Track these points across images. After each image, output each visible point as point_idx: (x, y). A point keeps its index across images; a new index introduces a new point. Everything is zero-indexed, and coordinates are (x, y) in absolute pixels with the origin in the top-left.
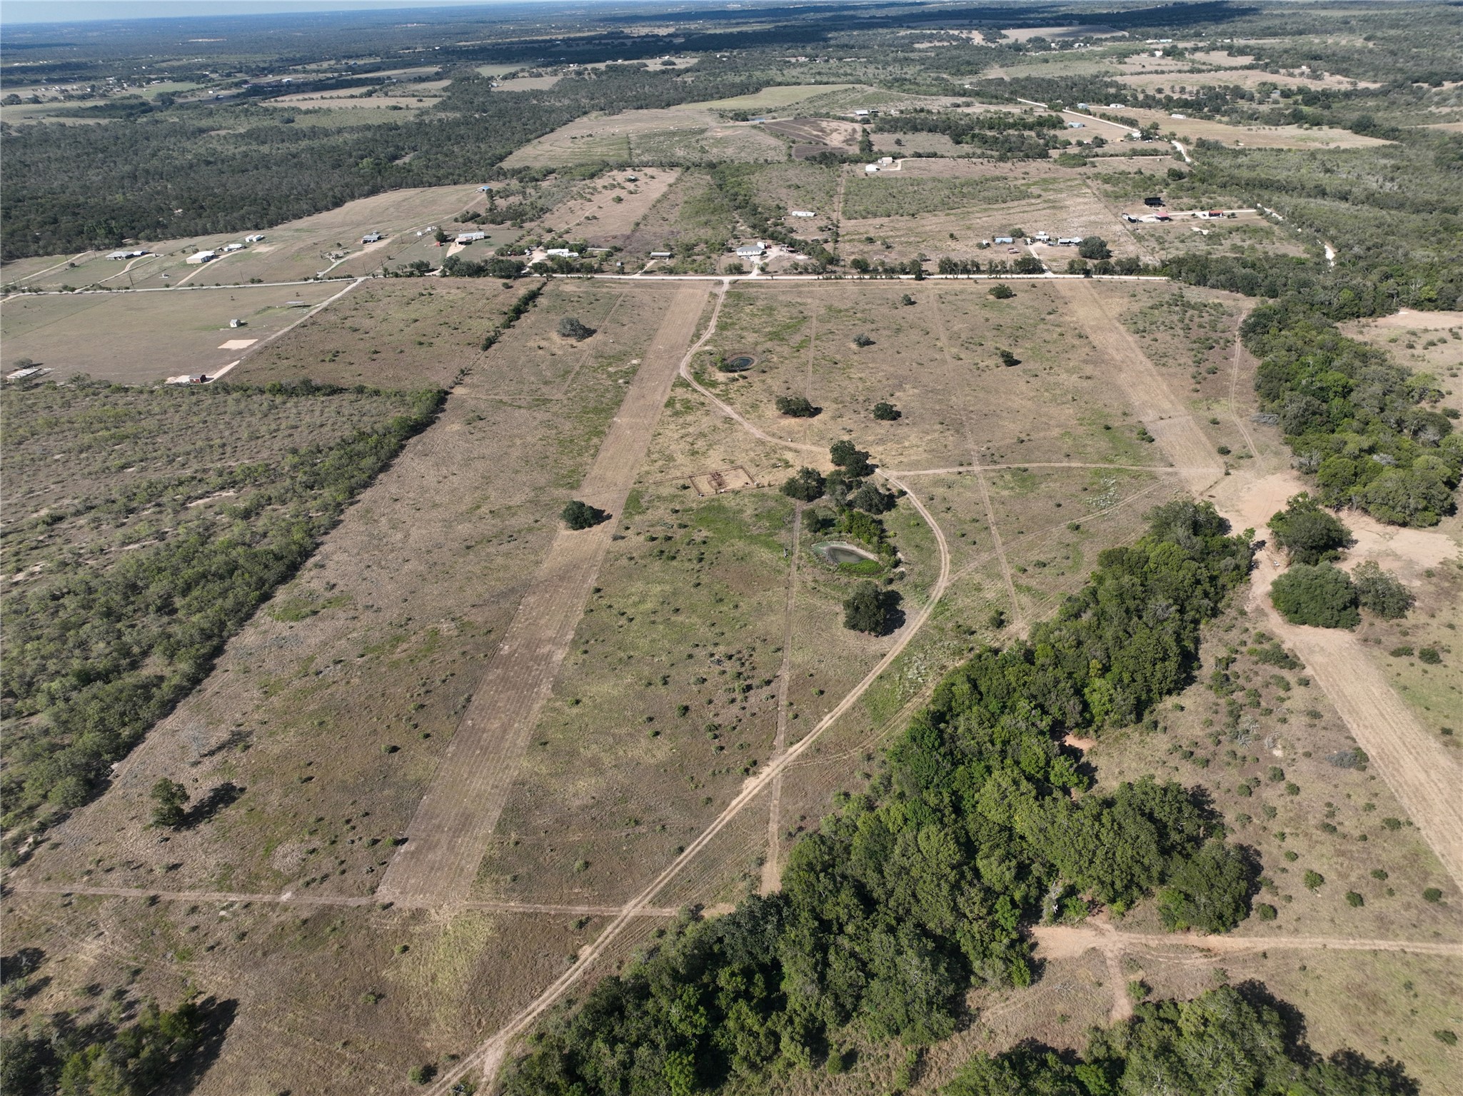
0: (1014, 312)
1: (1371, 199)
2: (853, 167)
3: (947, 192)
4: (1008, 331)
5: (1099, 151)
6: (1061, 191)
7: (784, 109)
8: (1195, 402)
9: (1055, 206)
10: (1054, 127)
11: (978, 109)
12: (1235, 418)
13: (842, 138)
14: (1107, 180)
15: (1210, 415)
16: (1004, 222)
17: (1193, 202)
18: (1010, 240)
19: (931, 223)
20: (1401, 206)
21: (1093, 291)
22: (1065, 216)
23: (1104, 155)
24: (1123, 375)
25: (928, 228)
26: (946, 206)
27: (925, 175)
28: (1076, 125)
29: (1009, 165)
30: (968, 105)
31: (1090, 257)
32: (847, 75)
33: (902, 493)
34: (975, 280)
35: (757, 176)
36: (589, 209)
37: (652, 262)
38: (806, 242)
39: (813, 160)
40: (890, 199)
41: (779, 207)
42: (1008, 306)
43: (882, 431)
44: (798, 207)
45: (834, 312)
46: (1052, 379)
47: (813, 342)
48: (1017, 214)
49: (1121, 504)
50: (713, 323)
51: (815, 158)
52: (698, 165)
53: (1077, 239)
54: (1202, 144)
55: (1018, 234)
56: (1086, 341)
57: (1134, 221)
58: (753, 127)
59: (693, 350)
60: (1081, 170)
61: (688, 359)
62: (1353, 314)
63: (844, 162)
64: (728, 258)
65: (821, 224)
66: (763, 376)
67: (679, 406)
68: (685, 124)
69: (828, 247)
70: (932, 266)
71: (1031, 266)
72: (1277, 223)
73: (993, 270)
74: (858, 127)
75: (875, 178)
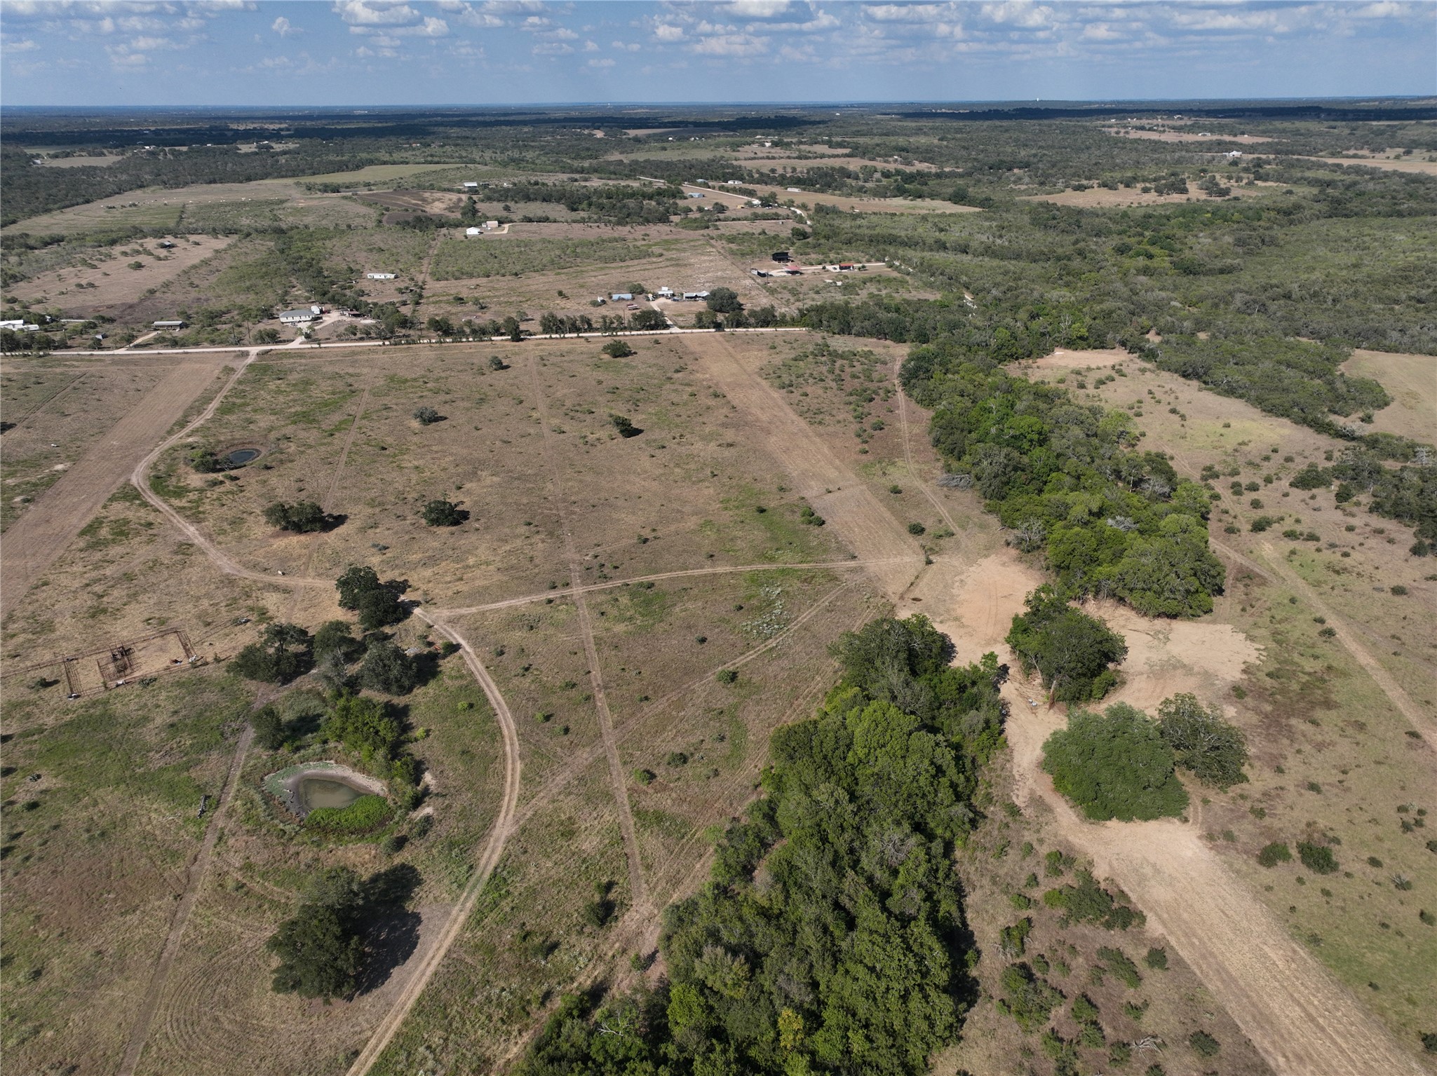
0: (634, 372)
1: (988, 251)
2: (452, 231)
3: (557, 252)
4: (627, 394)
5: (721, 216)
6: (684, 250)
7: (385, 183)
8: (866, 466)
9: (678, 264)
10: (674, 196)
11: (595, 183)
12: (918, 483)
13: (442, 206)
14: (731, 240)
15: (887, 482)
16: (623, 280)
17: (821, 257)
18: (629, 296)
19: (537, 282)
20: (1018, 257)
21: (727, 345)
22: (690, 272)
23: (726, 220)
24: (773, 439)
25: (533, 288)
26: (556, 265)
27: (536, 238)
28: (696, 195)
29: (628, 228)
30: (586, 180)
31: (721, 311)
32: (461, 157)
33: (453, 648)
34: (587, 339)
35: (334, 241)
36: (88, 276)
37: (153, 334)
38: (375, 304)
39: (405, 225)
40: (491, 259)
41: (352, 271)
42: (627, 365)
43: (436, 544)
44: (376, 269)
45: (396, 382)
46: (683, 450)
47: (357, 423)
48: (637, 272)
49: (794, 627)
50: (215, 404)
51: (408, 223)
52: (262, 232)
53: (705, 294)
54: (820, 209)
55: (638, 291)
56: (723, 401)
57: (763, 275)
58: (345, 198)
59: (166, 445)
60: (705, 232)
61: (154, 457)
62: (1012, 356)
63: (442, 226)
64: (267, 325)
65: (402, 285)
66: (265, 475)
67: (104, 532)
68: (263, 196)
69: (406, 311)
70: (534, 326)
71: (652, 321)
72: (908, 274)
73: (607, 326)
74: (464, 197)
75: (475, 240)
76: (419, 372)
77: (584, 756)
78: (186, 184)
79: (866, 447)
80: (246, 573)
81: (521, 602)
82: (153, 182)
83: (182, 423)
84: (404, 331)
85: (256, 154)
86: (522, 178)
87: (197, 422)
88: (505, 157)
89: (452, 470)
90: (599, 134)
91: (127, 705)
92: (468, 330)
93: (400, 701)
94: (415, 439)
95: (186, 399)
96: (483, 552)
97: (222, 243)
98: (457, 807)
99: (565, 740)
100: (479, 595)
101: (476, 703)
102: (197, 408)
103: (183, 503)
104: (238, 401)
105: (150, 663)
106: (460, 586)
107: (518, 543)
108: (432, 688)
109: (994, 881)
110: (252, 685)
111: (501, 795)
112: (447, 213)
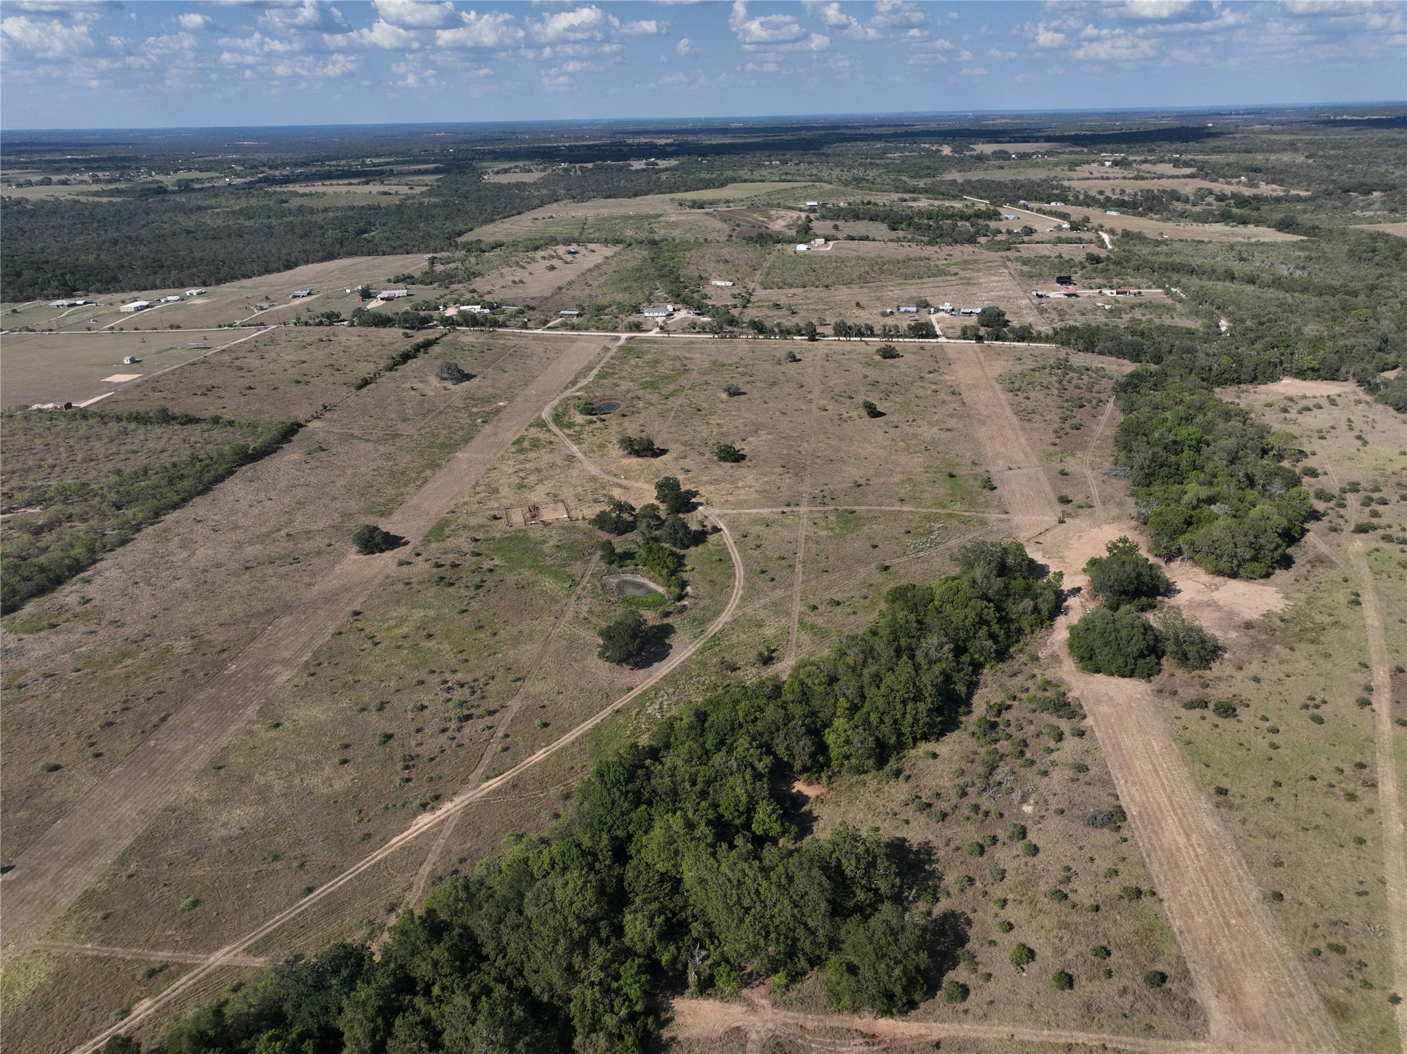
0: (895, 371)
1: (1278, 283)
2: (785, 247)
3: (867, 268)
4: (883, 387)
5: (1026, 238)
6: (979, 270)
7: (741, 200)
8: (1050, 454)
9: (968, 282)
10: (990, 218)
11: (922, 203)
12: (1085, 471)
13: (782, 223)
14: (1027, 262)
15: (1060, 467)
17: (1104, 282)
18: (914, 309)
19: (843, 293)
21: (981, 356)
22: (976, 291)
23: (1030, 242)
24: (984, 429)
25: (838, 298)
26: (863, 280)
27: (853, 254)
28: (1011, 217)
29: (936, 248)
30: (915, 200)
31: (986, 326)
32: (812, 175)
33: (716, 530)
34: (866, 342)
35: (693, 252)
36: (520, 274)
37: (559, 320)
38: (713, 306)
39: (749, 240)
40: (811, 273)
41: (701, 278)
42: (891, 365)
43: (721, 472)
44: (720, 277)
45: (717, 366)
46: (911, 430)
47: (686, 392)
48: (928, 289)
50: (595, 372)
51: (752, 238)
52: (641, 242)
53: (979, 310)
54: (1126, 234)
55: (924, 305)
56: (958, 399)
57: (1041, 296)
58: (707, 214)
59: (563, 396)
60: (1004, 254)
61: (556, 402)
62: (1233, 380)
63: (779, 242)
64: (634, 318)
65: (736, 292)
66: (622, 420)
67: (526, 444)
68: (645, 210)
69: (735, 312)
70: (829, 330)
71: (925, 331)
72: (1180, 301)
73: (886, 333)
74: (803, 215)
75: (804, 255)
76: (734, 359)
77: (779, 593)
78: (589, 198)
79: (1058, 441)
80: (604, 476)
81: (765, 511)
82: (565, 196)
83: (574, 383)
84: (730, 328)
85: (644, 170)
86: (857, 197)
87: (583, 383)
88: (846, 176)
89: (742, 428)
90: (946, 150)
91: (536, 533)
92: (776, 330)
93: (682, 552)
94: (722, 406)
95: (578, 367)
97: (610, 251)
98: (701, 604)
99: (771, 584)
100: (741, 504)
101: (723, 558)
102: (584, 373)
103: (571, 432)
104: (610, 371)
105: (548, 515)
106: (730, 498)
107: (774, 477)
108: (700, 548)
109: (1000, 686)
110: (601, 533)
111: (727, 604)
112: (786, 231)
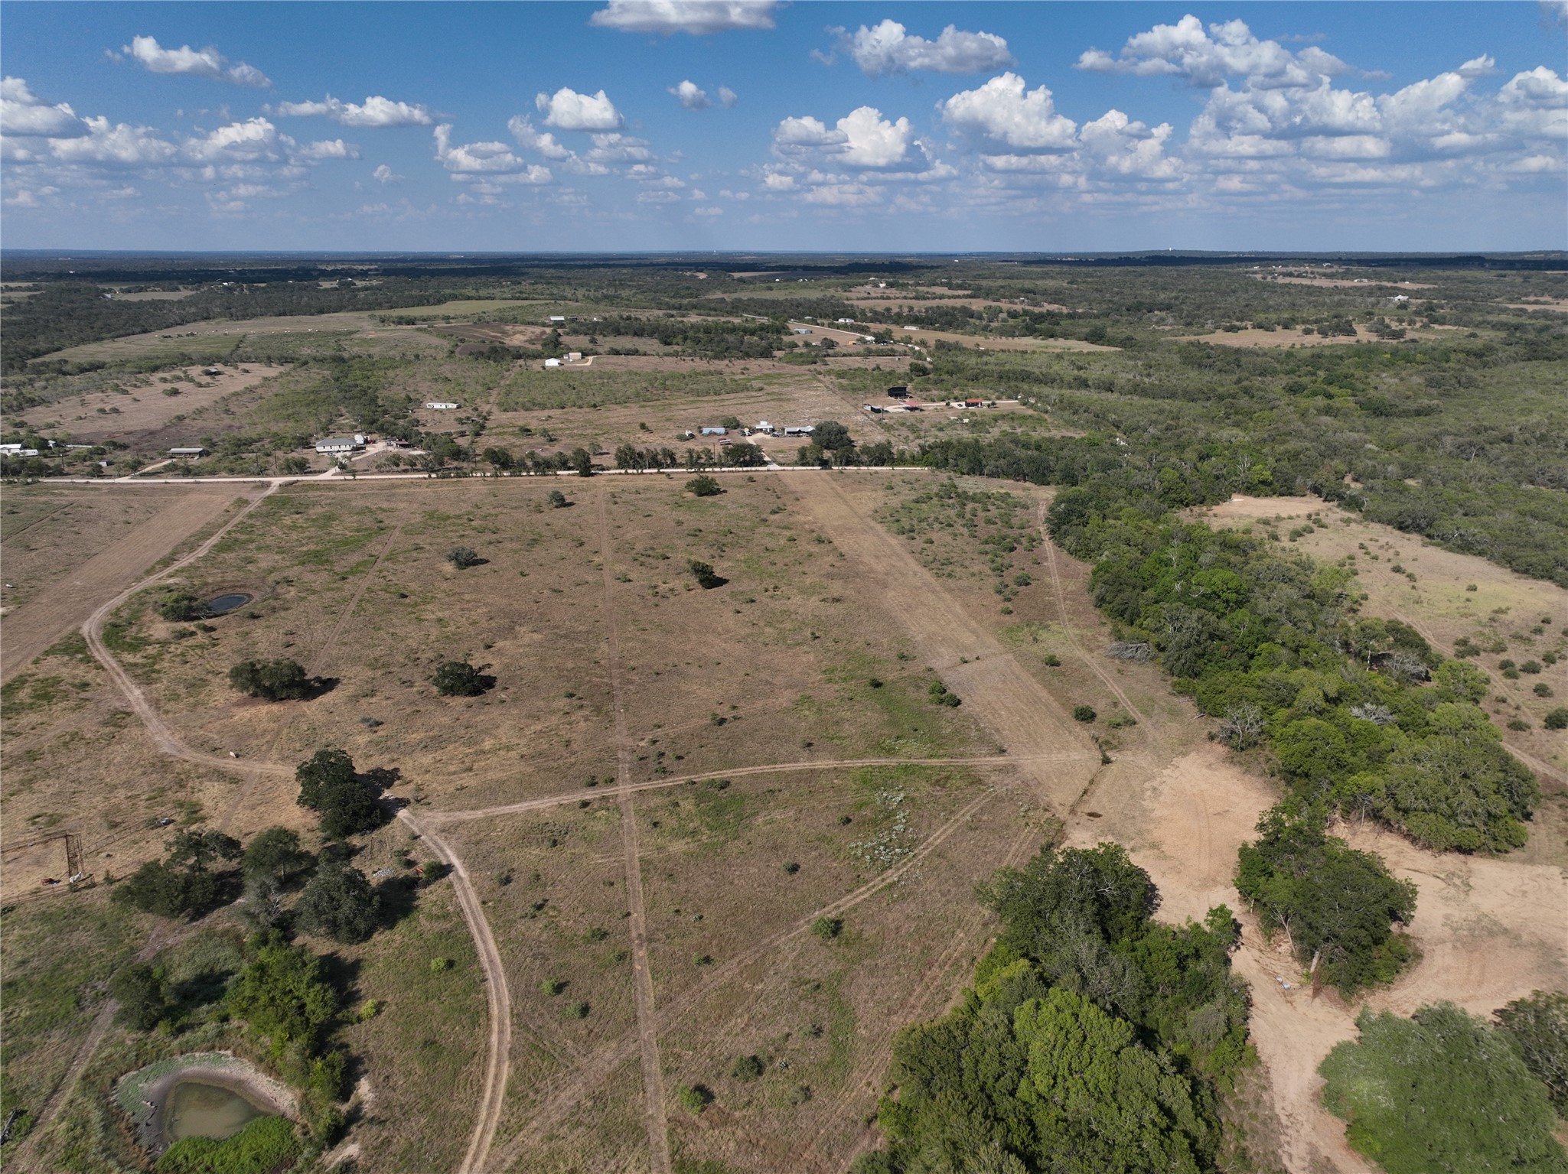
0: (722, 513)
1: (1139, 389)
2: (530, 362)
3: (644, 385)
4: (711, 537)
5: (831, 351)
6: (788, 385)
7: (465, 317)
8: (1011, 630)
9: (780, 398)
10: (778, 332)
11: (693, 319)
12: (1082, 653)
13: (523, 338)
14: (841, 375)
15: (1040, 651)
16: (716, 413)
17: (944, 393)
18: (722, 430)
19: (618, 415)
20: (1172, 395)
21: (834, 484)
22: (793, 407)
23: (836, 355)
24: (891, 594)
25: (613, 420)
26: (642, 398)
27: (620, 370)
28: (802, 331)
29: (726, 362)
30: (683, 316)
31: (828, 448)
32: (551, 294)
33: (441, 871)
34: (668, 475)
35: (398, 371)
36: (117, 400)
37: (168, 462)
38: (428, 434)
39: (478, 355)
40: (569, 391)
41: (410, 400)
42: (714, 505)
43: (446, 720)
44: (438, 398)
45: (435, 519)
46: (777, 605)
47: (379, 565)
48: (731, 405)
49: (923, 851)
51: (482, 354)
52: (323, 360)
53: (810, 429)
54: (941, 345)
55: (733, 424)
56: (829, 547)
57: (878, 411)
58: (418, 330)
59: (138, 587)
60: (812, 367)
61: (118, 601)
62: (1181, 501)
63: (520, 357)
64: (298, 454)
65: (463, 415)
66: (250, 625)
67: (24, 695)
68: (331, 328)
69: (463, 442)
70: (609, 460)
71: (747, 456)
72: (1046, 412)
73: (694, 461)
74: (548, 330)
75: (554, 371)
76: (465, 508)
77: (607, 1056)
78: (254, 316)
79: (1009, 605)
80: (188, 754)
81: (544, 804)
82: (221, 315)
83: (167, 562)
84: (455, 464)
85: (336, 289)
86: (614, 313)
87: (185, 561)
88: (599, 294)
89: (484, 624)
90: (702, 276)
92: (529, 463)
93: (348, 952)
94: (445, 585)
95: (181, 534)
96: (506, 733)
97: (274, 371)
98: (399, 1143)
99: (581, 1026)
100: (492, 793)
101: (459, 960)
102: (190, 545)
103: (136, 659)
104: (242, 537)
105: (15, 882)
106: (469, 780)
107: (554, 720)
108: (399, 933)
110: (145, 921)
111: (473, 1122)
112: (528, 345)
